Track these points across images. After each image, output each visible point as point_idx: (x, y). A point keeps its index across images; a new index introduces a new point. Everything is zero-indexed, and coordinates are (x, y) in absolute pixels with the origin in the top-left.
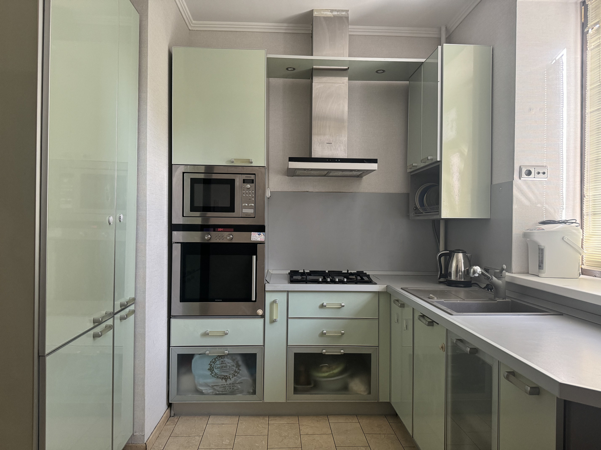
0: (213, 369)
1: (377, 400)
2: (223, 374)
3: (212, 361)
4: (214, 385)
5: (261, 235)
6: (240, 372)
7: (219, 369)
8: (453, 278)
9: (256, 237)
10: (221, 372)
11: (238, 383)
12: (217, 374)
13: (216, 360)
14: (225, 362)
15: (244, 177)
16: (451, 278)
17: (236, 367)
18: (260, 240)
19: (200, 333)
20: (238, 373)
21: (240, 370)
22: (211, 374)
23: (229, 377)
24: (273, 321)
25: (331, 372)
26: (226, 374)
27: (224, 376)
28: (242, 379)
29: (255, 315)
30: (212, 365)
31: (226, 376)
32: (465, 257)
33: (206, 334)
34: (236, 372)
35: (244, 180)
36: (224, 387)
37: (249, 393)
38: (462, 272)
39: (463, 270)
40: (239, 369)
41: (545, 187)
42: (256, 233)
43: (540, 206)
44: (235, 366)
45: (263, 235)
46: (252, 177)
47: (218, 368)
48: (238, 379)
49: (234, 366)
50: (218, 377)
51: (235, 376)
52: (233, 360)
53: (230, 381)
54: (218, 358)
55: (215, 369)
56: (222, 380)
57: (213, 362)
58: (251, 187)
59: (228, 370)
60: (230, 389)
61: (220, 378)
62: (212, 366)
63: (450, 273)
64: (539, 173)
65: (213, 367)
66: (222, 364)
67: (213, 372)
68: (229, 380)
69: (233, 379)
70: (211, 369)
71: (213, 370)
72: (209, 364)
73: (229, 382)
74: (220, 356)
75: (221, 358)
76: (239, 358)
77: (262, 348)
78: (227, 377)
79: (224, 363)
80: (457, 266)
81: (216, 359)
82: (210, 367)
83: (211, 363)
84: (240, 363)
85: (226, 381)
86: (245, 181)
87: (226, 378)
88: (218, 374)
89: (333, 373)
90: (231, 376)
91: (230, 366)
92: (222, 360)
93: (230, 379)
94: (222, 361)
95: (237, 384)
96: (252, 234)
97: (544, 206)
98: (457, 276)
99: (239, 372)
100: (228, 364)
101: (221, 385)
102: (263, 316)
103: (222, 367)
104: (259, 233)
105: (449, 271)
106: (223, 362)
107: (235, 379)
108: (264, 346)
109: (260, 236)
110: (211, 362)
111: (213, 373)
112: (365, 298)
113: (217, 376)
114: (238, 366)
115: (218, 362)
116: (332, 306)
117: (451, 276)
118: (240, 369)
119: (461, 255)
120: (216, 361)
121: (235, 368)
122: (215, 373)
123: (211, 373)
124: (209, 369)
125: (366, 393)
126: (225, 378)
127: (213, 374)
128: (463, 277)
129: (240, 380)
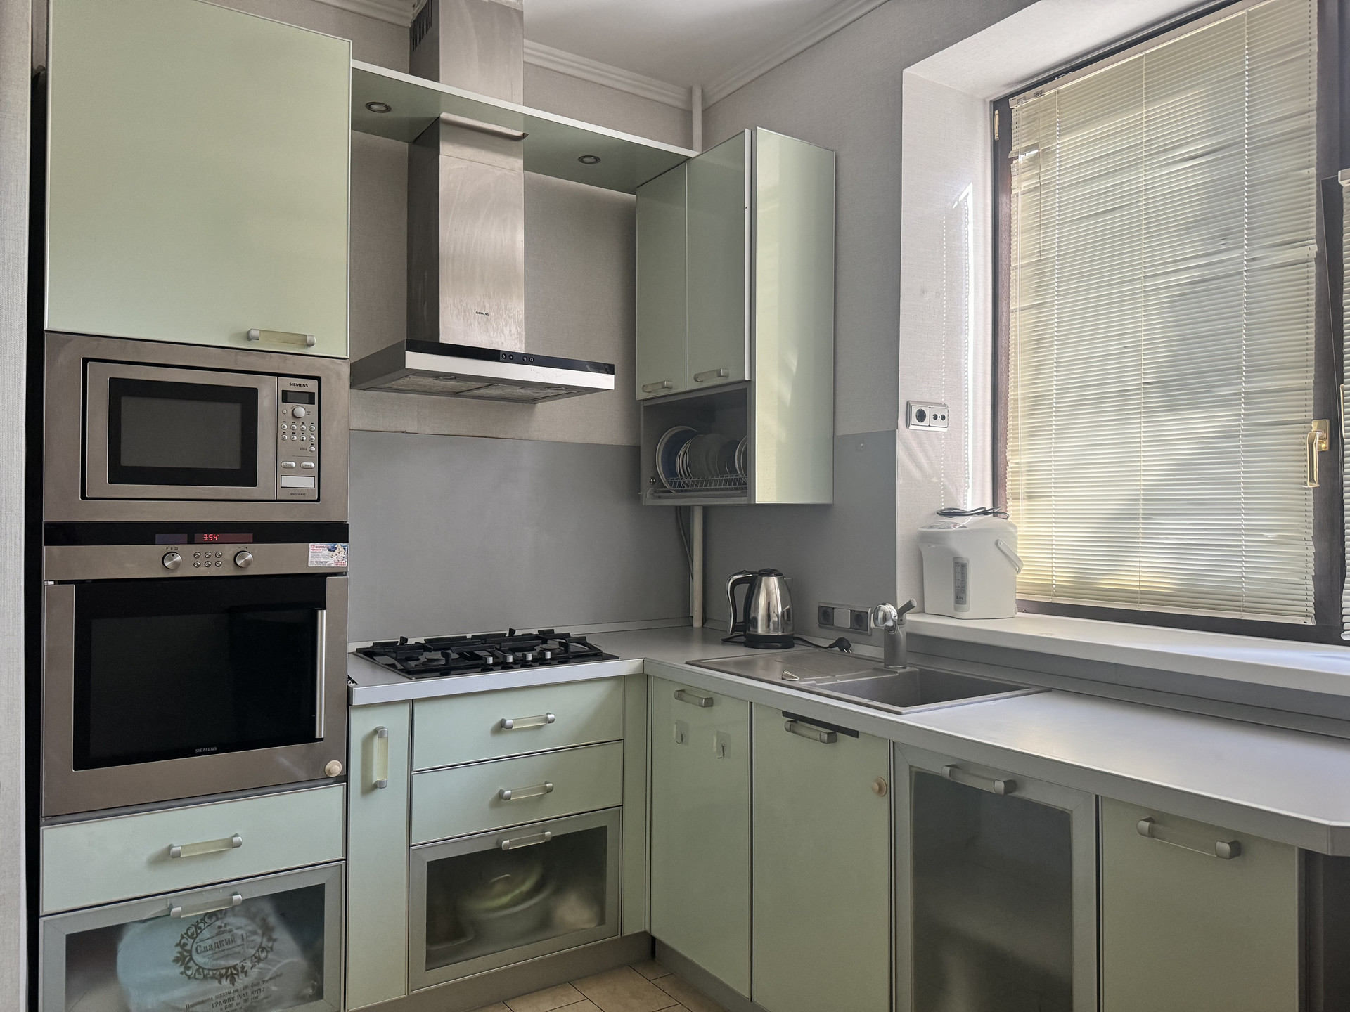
0: (191, 955)
1: (619, 934)
2: (223, 963)
3: (187, 933)
4: (196, 1001)
5: (337, 551)
6: (276, 945)
7: (210, 952)
8: (761, 630)
9: (320, 556)
10: (217, 959)
11: (271, 979)
12: (203, 969)
13: (200, 928)
14: (228, 928)
15: (286, 384)
16: (757, 632)
17: (263, 934)
18: (333, 565)
19: (145, 859)
20: (268, 952)
21: (274, 940)
22: (182, 973)
23: (243, 967)
24: (371, 788)
25: (517, 892)
26: (232, 962)
27: (227, 969)
28: (281, 964)
29: (320, 779)
30: (185, 944)
31: (234, 967)
32: (783, 584)
33: (168, 856)
34: (263, 949)
35: (285, 393)
36: (225, 1001)
37: (302, 999)
38: (778, 616)
39: (780, 612)
40: (270, 939)
41: (943, 444)
42: (324, 545)
43: (936, 481)
44: (260, 932)
45: (342, 549)
46: (311, 386)
47: (206, 949)
48: (270, 967)
49: (255, 933)
50: (205, 977)
51: (259, 960)
52: (252, 918)
53: (246, 979)
54: (207, 920)
55: (195, 957)
56: (220, 982)
57: (192, 936)
58: (308, 413)
59: (237, 950)
60: (246, 1001)
61: (213, 977)
62: (188, 948)
63: (755, 620)
64: (936, 417)
65: (190, 952)
66: (218, 934)
67: (191, 964)
68: (242, 976)
69: (256, 970)
70: (183, 959)
71: (191, 959)
72: (177, 945)
73: (241, 981)
74: (211, 915)
75: (214, 918)
76: (268, 908)
77: (341, 865)
78: (238, 971)
79: (225, 932)
80: (768, 604)
81: (202, 925)
82: (178, 952)
83: (184, 941)
84: (273, 920)
85: (233, 981)
86: (286, 396)
87: (234, 972)
88: (205, 967)
89: (521, 892)
90: (248, 964)
91: (245, 935)
92: (218, 923)
93: (246, 973)
94: (220, 927)
95: (267, 981)
96: (311, 548)
97: (942, 481)
98: (768, 626)
99: (271, 948)
100: (240, 932)
101: (217, 997)
102: (344, 778)
103: (219, 945)
104: (331, 545)
105: (752, 615)
106: (222, 929)
107: (261, 969)
108: (346, 860)
109: (334, 554)
110: (182, 937)
111: (188, 968)
112: (595, 695)
113: (204, 975)
114: (267, 930)
115: (206, 934)
116: (524, 723)
117: (756, 626)
118: (274, 936)
119: (774, 582)
120: (199, 931)
121: (258, 939)
122: (195, 968)
123: (182, 969)
124: (176, 960)
125: (593, 925)
126: (230, 974)
127: (189, 973)
128: (780, 627)
129: (275, 969)
